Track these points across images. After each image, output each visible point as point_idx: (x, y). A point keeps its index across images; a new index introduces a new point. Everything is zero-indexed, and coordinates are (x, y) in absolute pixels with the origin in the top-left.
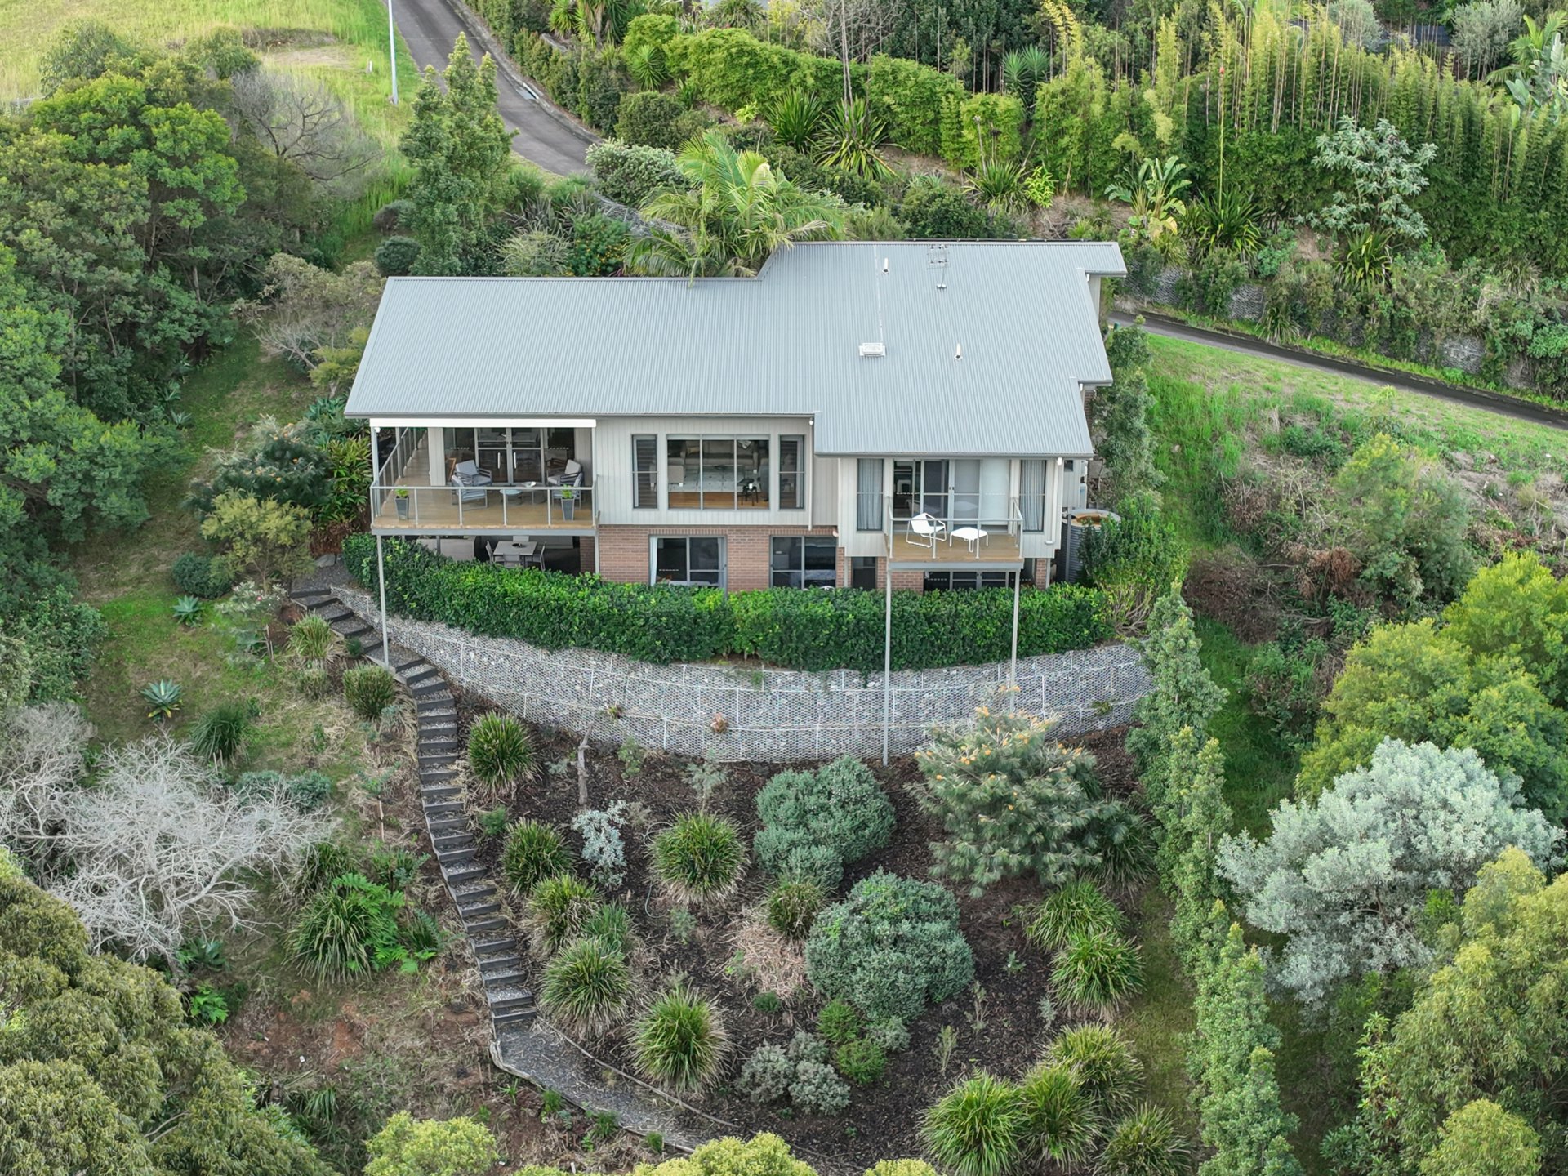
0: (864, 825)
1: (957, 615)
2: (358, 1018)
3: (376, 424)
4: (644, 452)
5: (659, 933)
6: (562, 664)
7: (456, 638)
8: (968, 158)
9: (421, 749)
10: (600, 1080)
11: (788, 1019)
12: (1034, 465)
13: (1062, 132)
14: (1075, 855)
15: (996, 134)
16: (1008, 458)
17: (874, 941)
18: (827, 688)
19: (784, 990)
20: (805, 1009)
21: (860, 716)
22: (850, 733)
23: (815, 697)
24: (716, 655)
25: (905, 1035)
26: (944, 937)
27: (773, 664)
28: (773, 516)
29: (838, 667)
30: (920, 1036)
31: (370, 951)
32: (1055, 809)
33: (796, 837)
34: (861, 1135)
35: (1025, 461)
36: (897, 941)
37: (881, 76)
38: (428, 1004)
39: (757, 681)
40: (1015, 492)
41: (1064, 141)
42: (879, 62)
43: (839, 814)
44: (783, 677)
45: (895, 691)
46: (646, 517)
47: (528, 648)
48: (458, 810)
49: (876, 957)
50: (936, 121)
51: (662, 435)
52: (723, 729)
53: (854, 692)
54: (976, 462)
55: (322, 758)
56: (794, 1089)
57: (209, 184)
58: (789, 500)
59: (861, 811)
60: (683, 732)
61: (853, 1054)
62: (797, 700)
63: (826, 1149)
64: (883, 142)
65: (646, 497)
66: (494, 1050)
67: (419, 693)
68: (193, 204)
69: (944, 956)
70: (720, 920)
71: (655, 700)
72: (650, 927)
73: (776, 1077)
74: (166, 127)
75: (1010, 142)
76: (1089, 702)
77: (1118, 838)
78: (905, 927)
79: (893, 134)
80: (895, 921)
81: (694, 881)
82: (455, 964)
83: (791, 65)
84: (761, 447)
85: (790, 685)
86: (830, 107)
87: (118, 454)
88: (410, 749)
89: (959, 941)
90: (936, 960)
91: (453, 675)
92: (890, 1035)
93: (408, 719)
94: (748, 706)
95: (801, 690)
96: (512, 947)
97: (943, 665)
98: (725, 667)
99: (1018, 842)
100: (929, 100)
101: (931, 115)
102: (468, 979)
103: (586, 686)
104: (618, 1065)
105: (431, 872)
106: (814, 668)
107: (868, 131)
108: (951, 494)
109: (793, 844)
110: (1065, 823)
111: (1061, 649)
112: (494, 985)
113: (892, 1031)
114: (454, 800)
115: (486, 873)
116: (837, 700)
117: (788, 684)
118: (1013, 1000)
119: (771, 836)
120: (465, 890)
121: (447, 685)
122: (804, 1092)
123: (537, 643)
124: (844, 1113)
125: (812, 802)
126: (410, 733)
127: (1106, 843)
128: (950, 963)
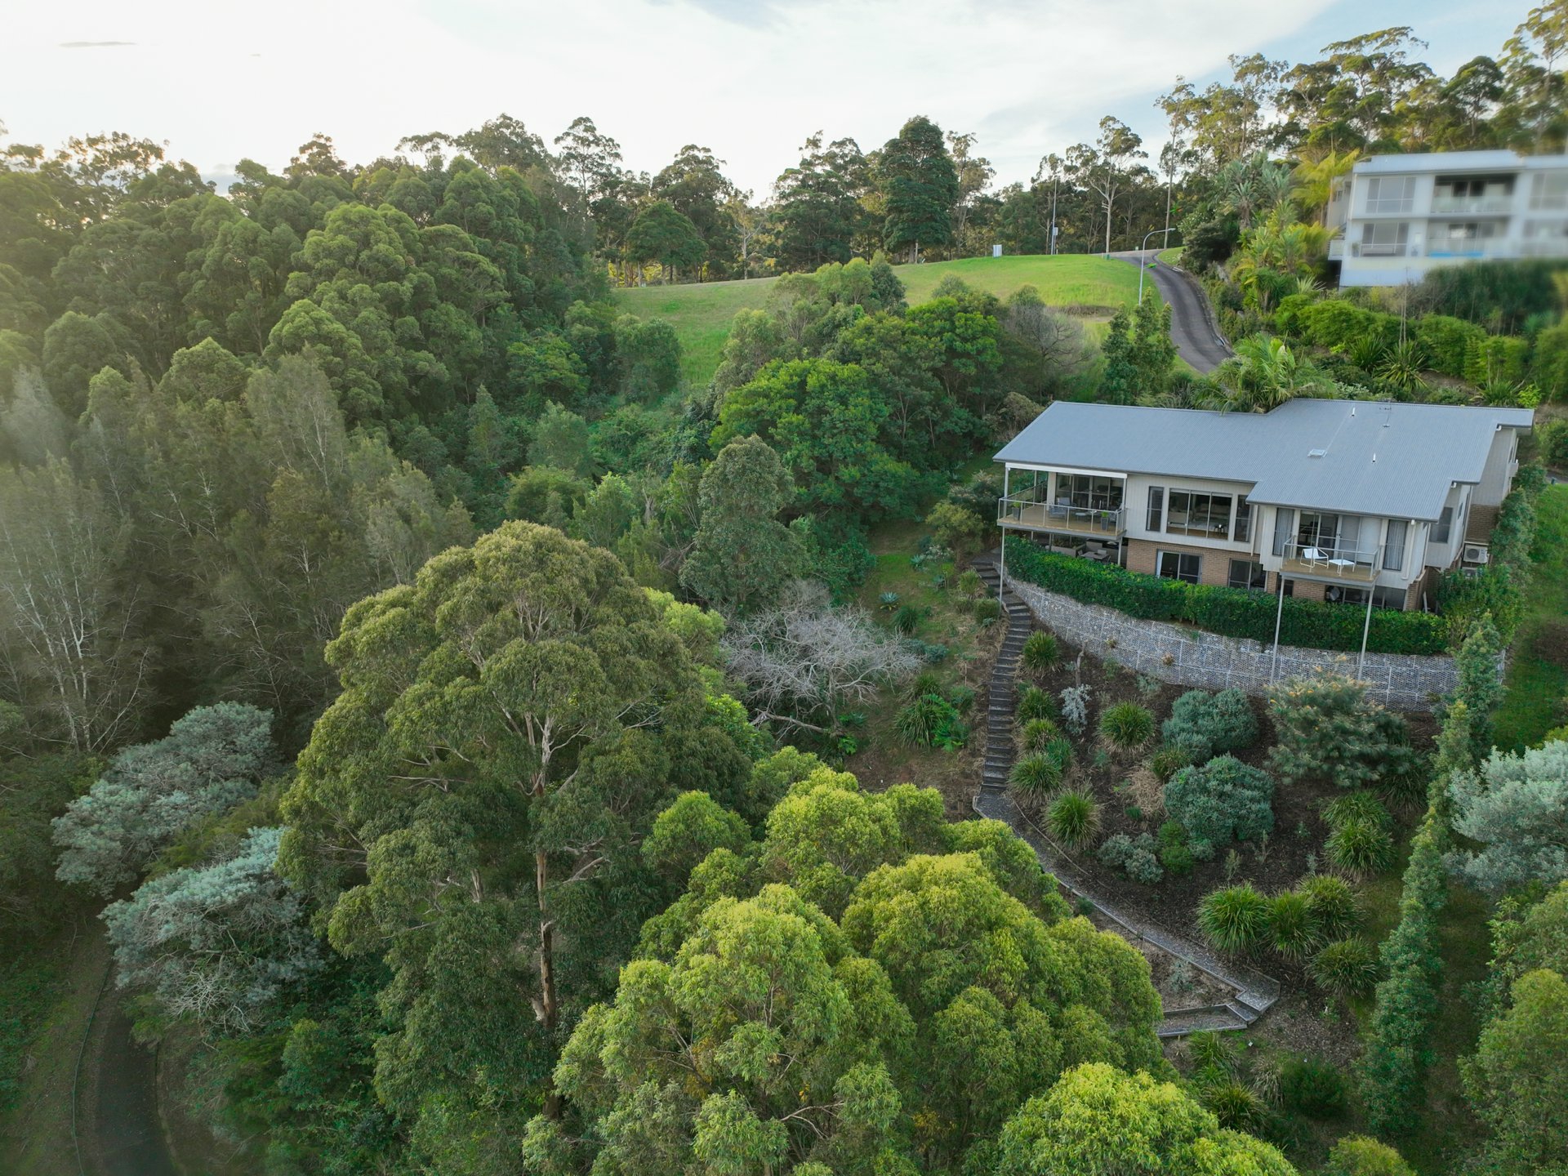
0: (1233, 729)
1: (1329, 615)
2: (915, 768)
3: (1009, 466)
4: (1156, 497)
5: (1090, 763)
6: (1089, 613)
7: (1040, 592)
8: (1481, 378)
9: (1004, 645)
10: (1024, 830)
11: (1144, 826)
12: (1397, 524)
13: (1551, 361)
14: (1361, 771)
15: (1502, 362)
16: (1380, 517)
17: (1205, 790)
18: (1238, 649)
19: (1148, 809)
20: (1155, 822)
21: (1257, 669)
22: (1249, 679)
23: (1230, 653)
24: (1173, 619)
25: (1210, 851)
26: (1252, 800)
27: (1206, 629)
28: (1230, 544)
29: (1245, 637)
30: (1220, 854)
31: (932, 736)
32: (1351, 738)
33: (1186, 726)
34: (1161, 901)
35: (1392, 521)
36: (1221, 795)
37: (1429, 326)
38: (952, 770)
39: (1194, 637)
40: (1383, 542)
41: (1553, 367)
42: (1429, 317)
43: (1217, 719)
44: (1211, 638)
45: (1282, 658)
46: (1153, 536)
47: (1073, 602)
48: (1010, 679)
49: (1204, 798)
50: (1462, 354)
51: (1167, 487)
52: (1170, 663)
53: (1256, 655)
54: (1358, 518)
55: (952, 641)
56: (1128, 862)
57: (979, 352)
58: (1241, 536)
59: (1233, 720)
60: (1148, 661)
61: (1171, 854)
62: (1218, 654)
63: (1137, 903)
64: (1424, 369)
65: (1154, 525)
66: (975, 799)
67: (1014, 618)
68: (969, 362)
69: (1250, 811)
70: (1127, 764)
71: (1135, 641)
72: (1084, 757)
73: (1119, 852)
74: (963, 321)
75: (1511, 367)
76: (1425, 692)
77: (1401, 770)
78: (1228, 787)
79: (1431, 362)
80: (1224, 782)
81: (1118, 738)
82: (974, 754)
83: (1370, 320)
84: (1226, 502)
85: (1215, 643)
86: (1390, 346)
87: (893, 476)
88: (998, 646)
89: (1266, 806)
90: (1243, 812)
91: (1037, 613)
92: (1200, 848)
93: (1003, 630)
94: (1188, 651)
95: (1222, 647)
96: (1008, 752)
97: (1315, 647)
98: (1178, 627)
99: (1320, 753)
100: (1457, 340)
101: (1458, 349)
102: (980, 762)
103: (1100, 627)
104: (1037, 824)
105: (983, 707)
106: (1230, 635)
107: (1415, 359)
108: (1338, 538)
109: (1183, 730)
110: (1357, 748)
111: (1407, 652)
112: (987, 768)
113: (1201, 847)
114: (1010, 674)
115: (1012, 713)
116: (1244, 657)
117: (1214, 643)
118: (1294, 853)
119: (1171, 724)
120: (996, 718)
121: (1032, 617)
122: (1132, 865)
123: (1078, 599)
124: (1156, 886)
125: (1202, 709)
126: (1002, 637)
127: (1391, 771)
128: (1253, 816)
